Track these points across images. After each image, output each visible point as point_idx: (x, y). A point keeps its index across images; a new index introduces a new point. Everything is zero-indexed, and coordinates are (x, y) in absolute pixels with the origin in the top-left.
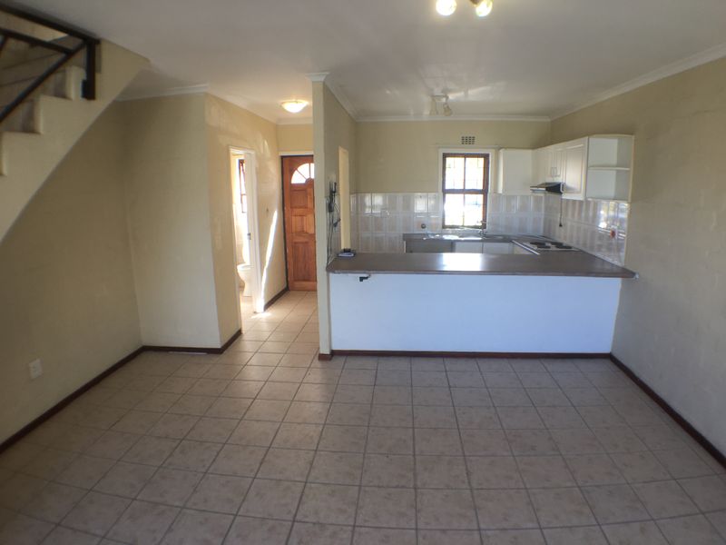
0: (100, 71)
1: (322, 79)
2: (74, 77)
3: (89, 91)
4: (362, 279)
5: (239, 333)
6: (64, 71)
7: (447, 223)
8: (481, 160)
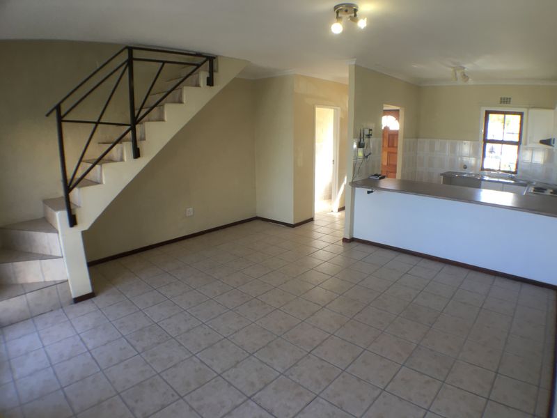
0: (217, 72)
1: (354, 63)
2: (203, 76)
3: (210, 82)
4: (369, 192)
5: (312, 220)
6: (198, 73)
7: (485, 167)
8: (518, 117)
